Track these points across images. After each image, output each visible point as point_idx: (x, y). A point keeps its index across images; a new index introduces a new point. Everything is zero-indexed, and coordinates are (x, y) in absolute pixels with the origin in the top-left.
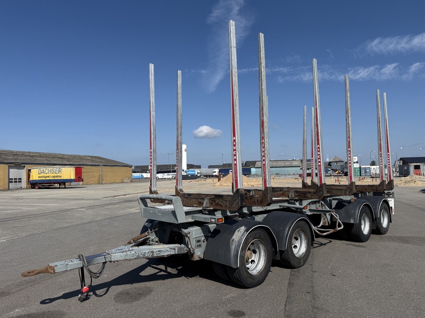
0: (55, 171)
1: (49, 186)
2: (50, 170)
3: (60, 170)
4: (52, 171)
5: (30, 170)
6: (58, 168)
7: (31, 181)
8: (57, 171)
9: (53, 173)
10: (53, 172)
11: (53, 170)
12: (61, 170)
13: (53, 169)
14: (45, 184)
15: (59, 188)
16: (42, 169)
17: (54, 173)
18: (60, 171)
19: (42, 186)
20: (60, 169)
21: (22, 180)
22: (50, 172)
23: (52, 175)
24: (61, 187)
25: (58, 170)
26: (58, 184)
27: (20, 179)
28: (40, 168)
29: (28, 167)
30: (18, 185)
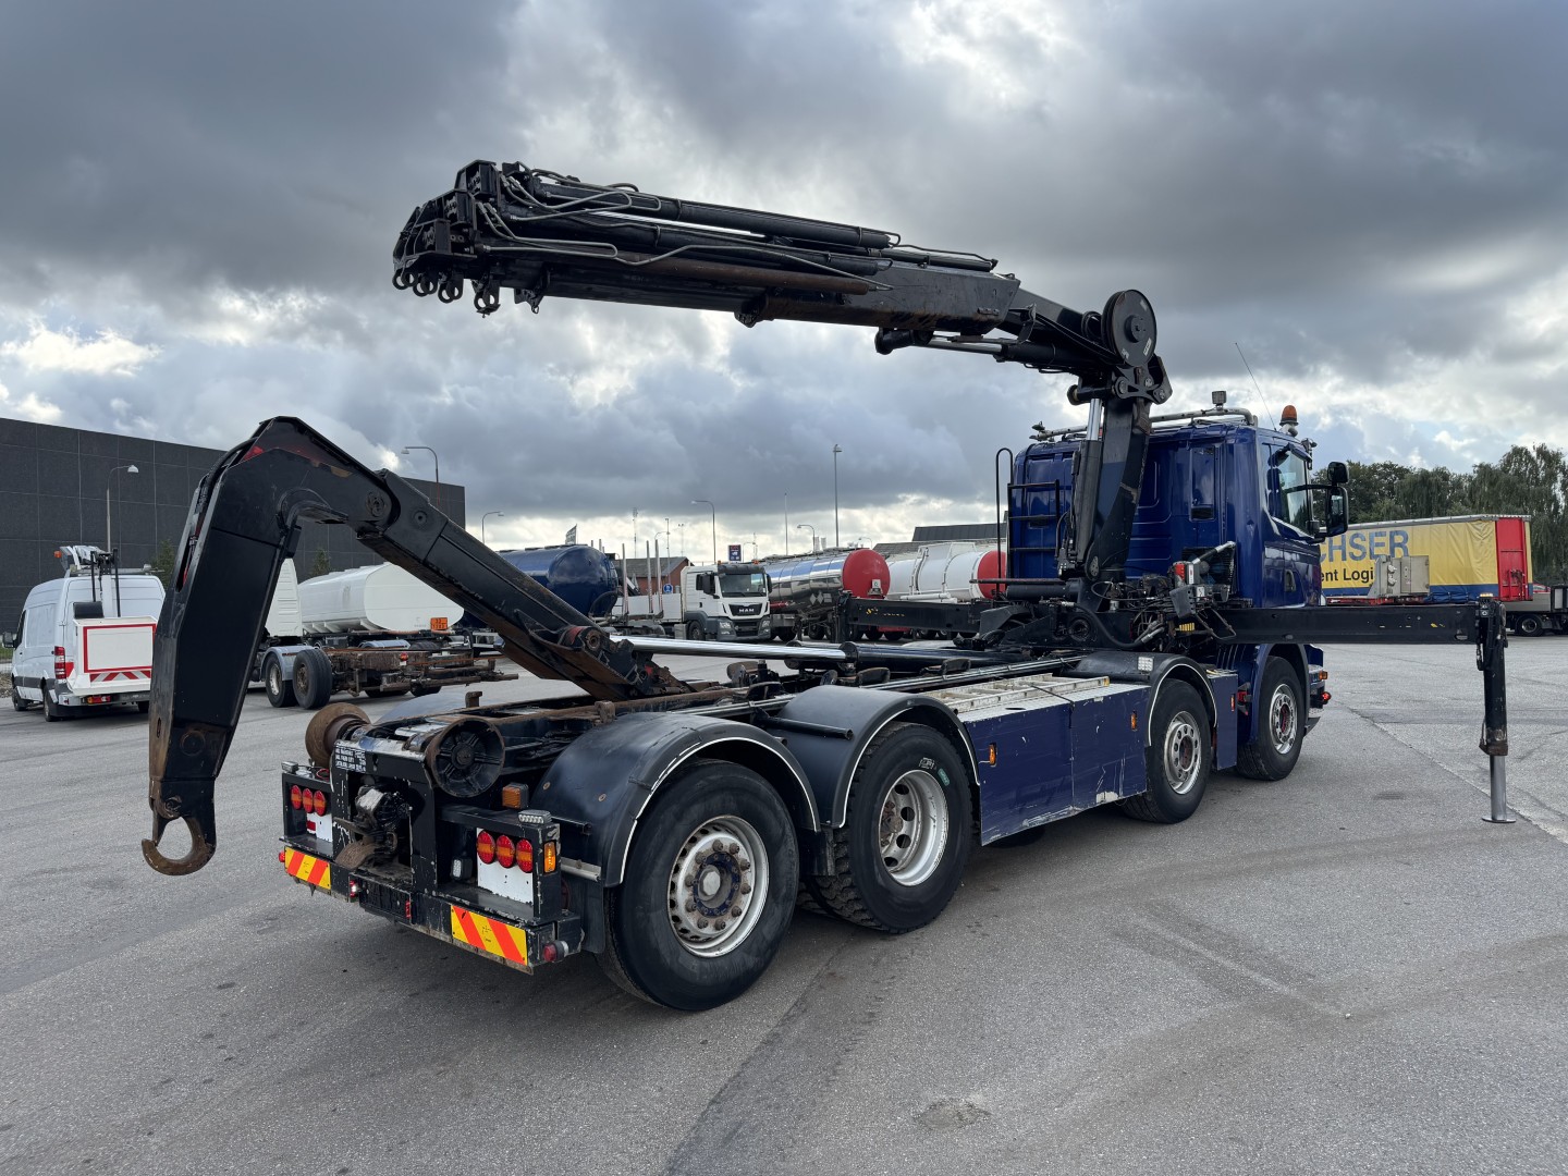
0: (1366, 545)
3: (1399, 539)
4: (1349, 549)
6: (1388, 530)
8: (1382, 544)
9: (1354, 558)
10: (1358, 553)
11: (1357, 541)
12: (1406, 539)
17: (1361, 558)
18: (1400, 545)
20: (1397, 533)
23: (1351, 566)
25: (1386, 540)
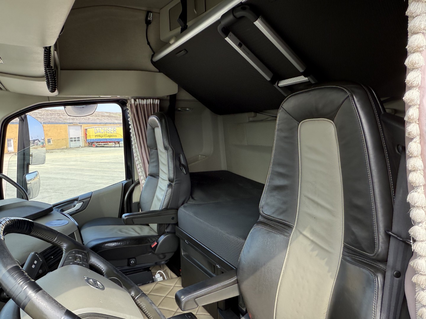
1: (104, 144)
2: (105, 130)
5: (86, 130)
7: (88, 140)
13: (108, 128)
14: (101, 143)
15: (115, 147)
16: (98, 129)
19: (98, 145)
21: (80, 139)
22: (105, 132)
24: (116, 145)
26: (114, 143)
27: (78, 138)
28: (96, 128)
29: (84, 126)
30: (77, 144)
